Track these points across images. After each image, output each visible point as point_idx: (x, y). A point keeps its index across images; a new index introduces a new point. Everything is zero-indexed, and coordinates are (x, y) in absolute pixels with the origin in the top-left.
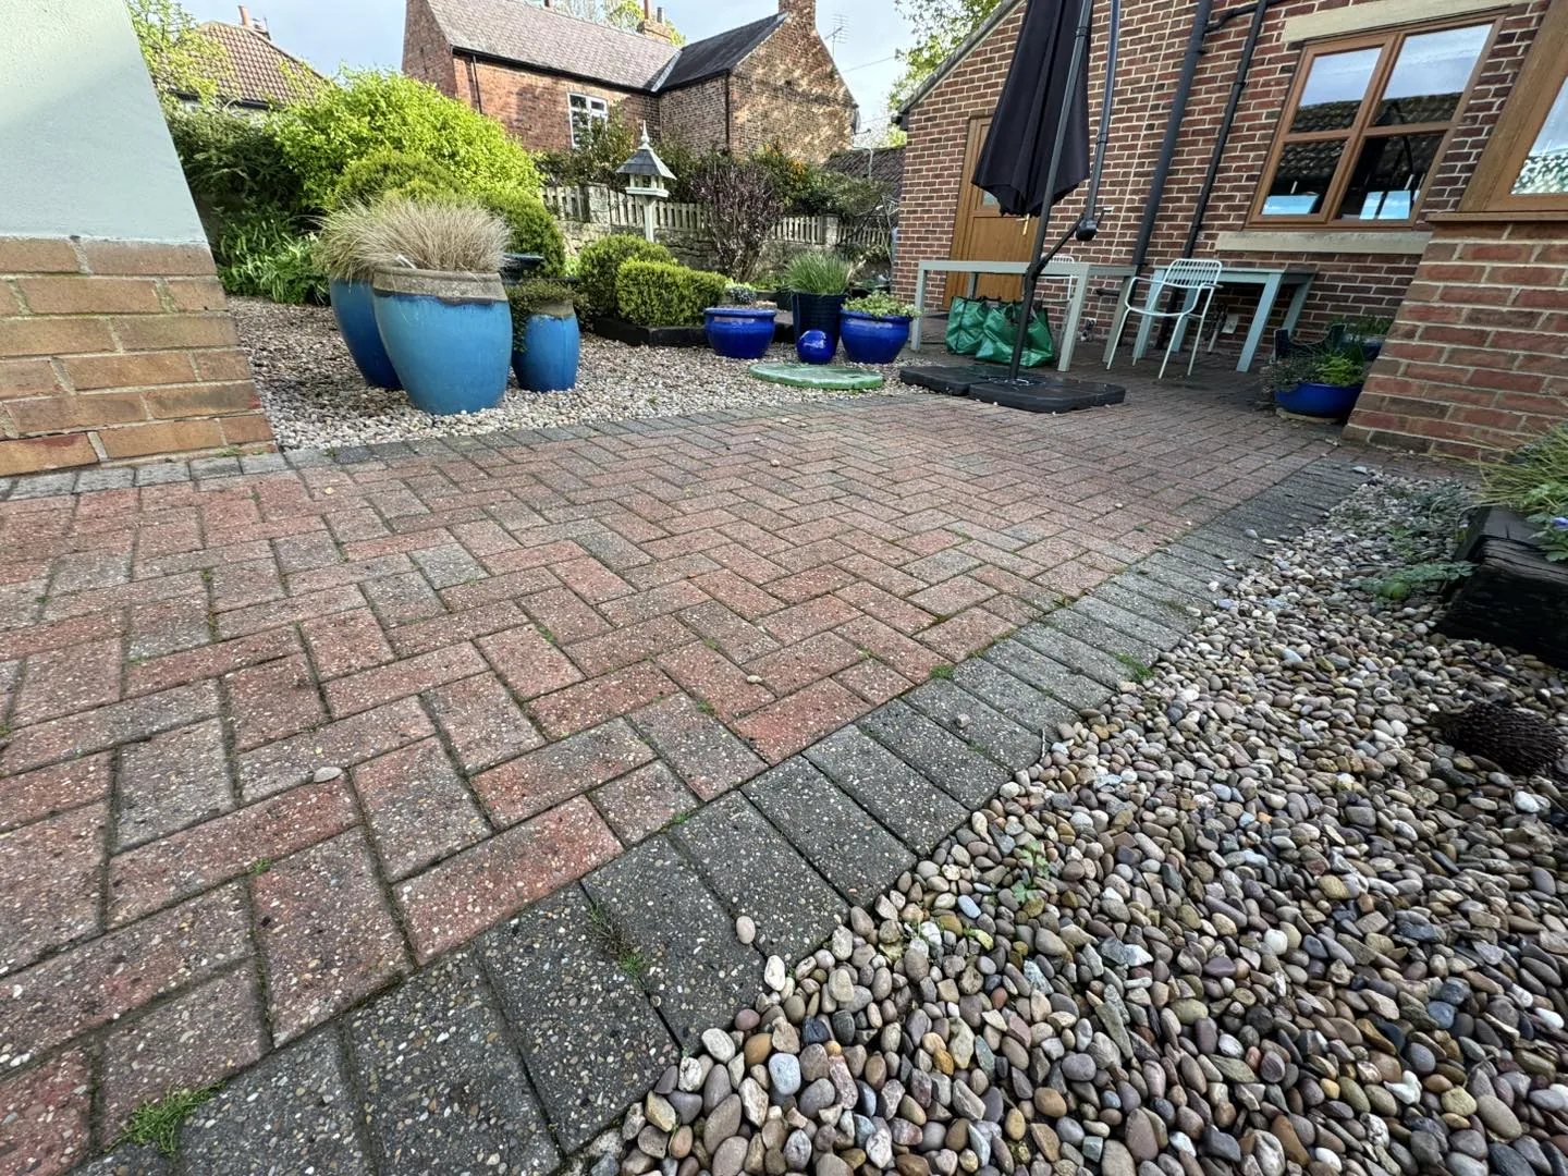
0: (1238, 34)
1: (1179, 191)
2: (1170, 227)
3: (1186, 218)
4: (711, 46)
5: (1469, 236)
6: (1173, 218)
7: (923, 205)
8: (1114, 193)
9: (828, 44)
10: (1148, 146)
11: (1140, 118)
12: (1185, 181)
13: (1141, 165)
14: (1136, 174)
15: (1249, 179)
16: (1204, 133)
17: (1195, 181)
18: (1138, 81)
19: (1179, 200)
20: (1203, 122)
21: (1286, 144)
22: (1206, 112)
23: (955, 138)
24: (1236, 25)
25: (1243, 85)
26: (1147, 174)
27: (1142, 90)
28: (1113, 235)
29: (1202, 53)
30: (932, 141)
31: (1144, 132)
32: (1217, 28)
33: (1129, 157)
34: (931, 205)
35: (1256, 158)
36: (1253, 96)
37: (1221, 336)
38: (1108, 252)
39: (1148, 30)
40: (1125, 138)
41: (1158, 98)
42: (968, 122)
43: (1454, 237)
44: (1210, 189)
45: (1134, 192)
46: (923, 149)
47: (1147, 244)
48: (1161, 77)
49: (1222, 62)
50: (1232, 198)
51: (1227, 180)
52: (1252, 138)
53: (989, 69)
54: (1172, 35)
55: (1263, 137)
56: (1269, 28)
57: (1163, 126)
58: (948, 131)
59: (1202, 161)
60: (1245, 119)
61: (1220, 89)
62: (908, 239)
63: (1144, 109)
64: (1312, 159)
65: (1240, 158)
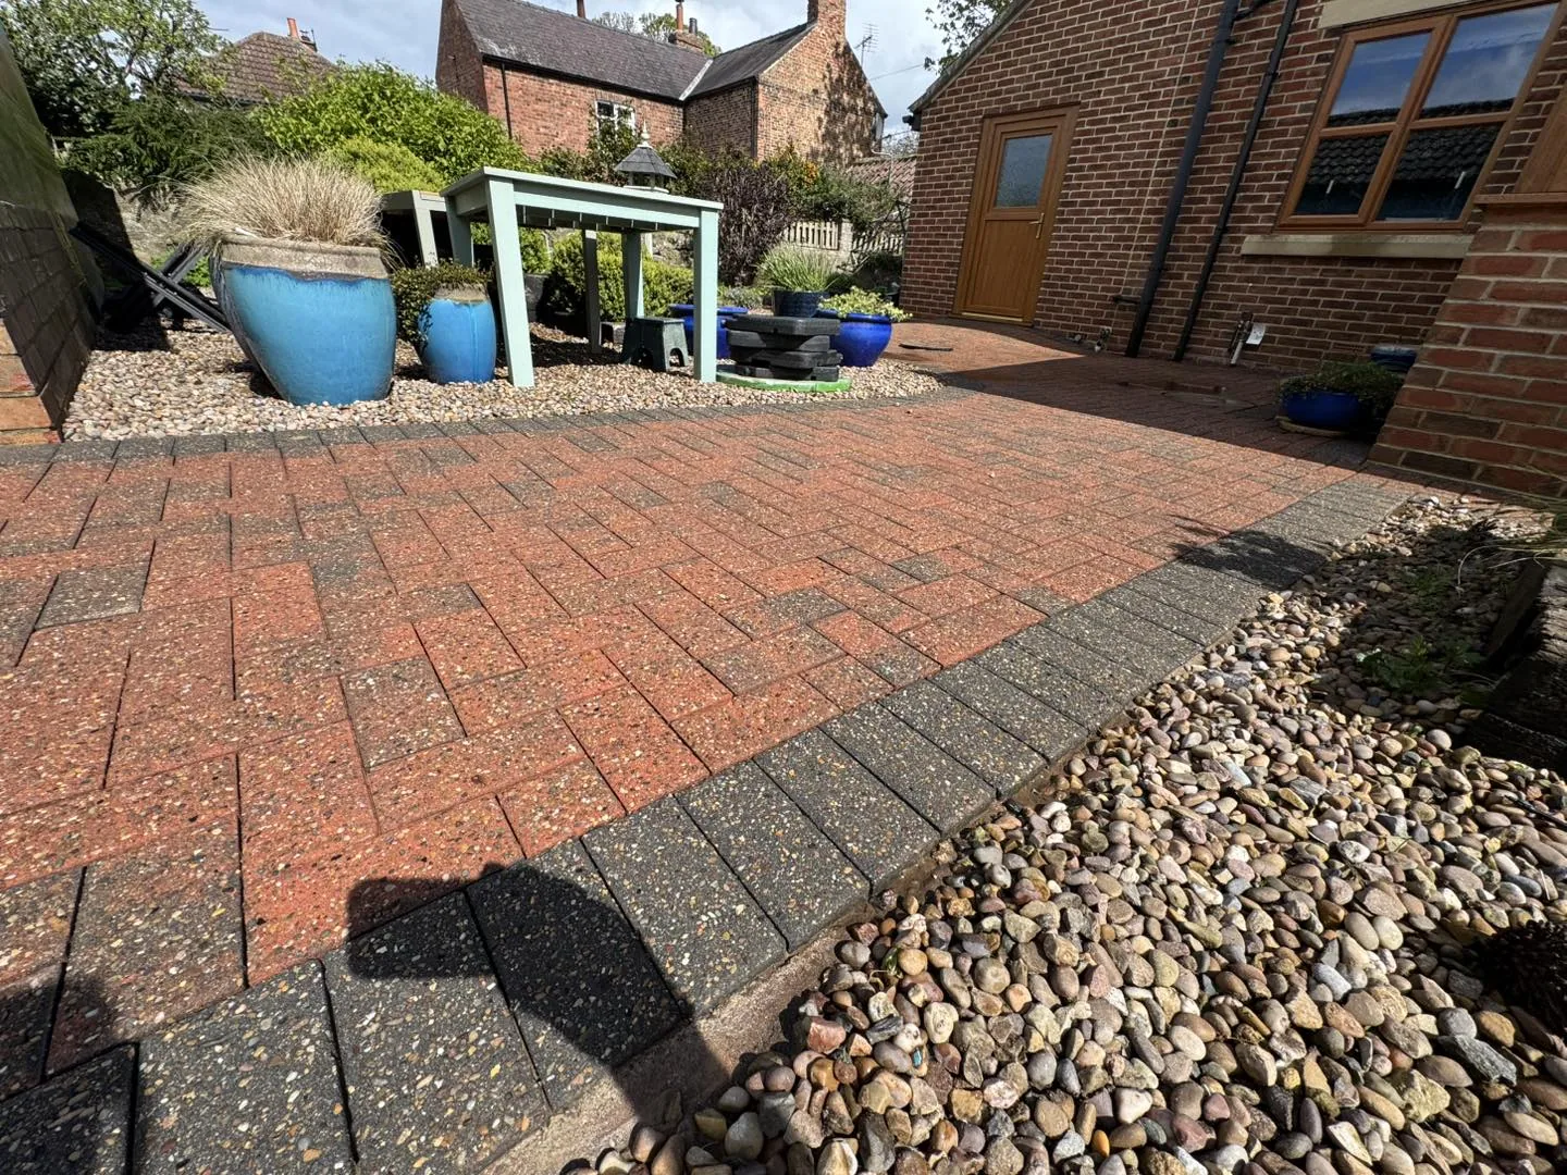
0: (1271, 22)
1: (1204, 191)
2: (1193, 230)
3: (1211, 221)
4: (741, 55)
5: (1528, 222)
6: (1197, 220)
7: (933, 208)
8: (1133, 193)
9: (857, 53)
10: (1171, 144)
11: (1162, 114)
12: (1211, 180)
13: (1164, 164)
14: (1157, 174)
15: (1280, 177)
16: (1231, 128)
17: (1221, 181)
18: (1162, 74)
19: (1203, 200)
20: (1231, 117)
21: (1322, 140)
22: (1234, 106)
23: (968, 138)
24: (1268, 12)
25: (1275, 76)
26: (1169, 173)
27: (1165, 83)
28: (1131, 239)
29: (1230, 42)
30: (945, 141)
31: (1166, 129)
32: (1247, 15)
33: (1150, 155)
34: (942, 208)
35: (1288, 155)
36: (1286, 88)
37: (1247, 347)
38: (1126, 256)
39: (1173, 19)
40: (1146, 135)
41: (1182, 92)
42: (982, 121)
43: (1510, 223)
44: (1237, 189)
45: (1154, 193)
46: (936, 150)
47: (1167, 248)
48: (1186, 70)
49: (1253, 51)
50: (1260, 198)
51: (1256, 179)
52: (1284, 133)
53: (1005, 65)
54: (1198, 25)
55: (1297, 132)
56: (1304, 14)
57: (1187, 122)
58: (960, 131)
59: (1228, 159)
60: (1275, 113)
61: (1249, 81)
62: (918, 243)
63: (1166, 104)
64: (1357, 166)
65: (1271, 155)
